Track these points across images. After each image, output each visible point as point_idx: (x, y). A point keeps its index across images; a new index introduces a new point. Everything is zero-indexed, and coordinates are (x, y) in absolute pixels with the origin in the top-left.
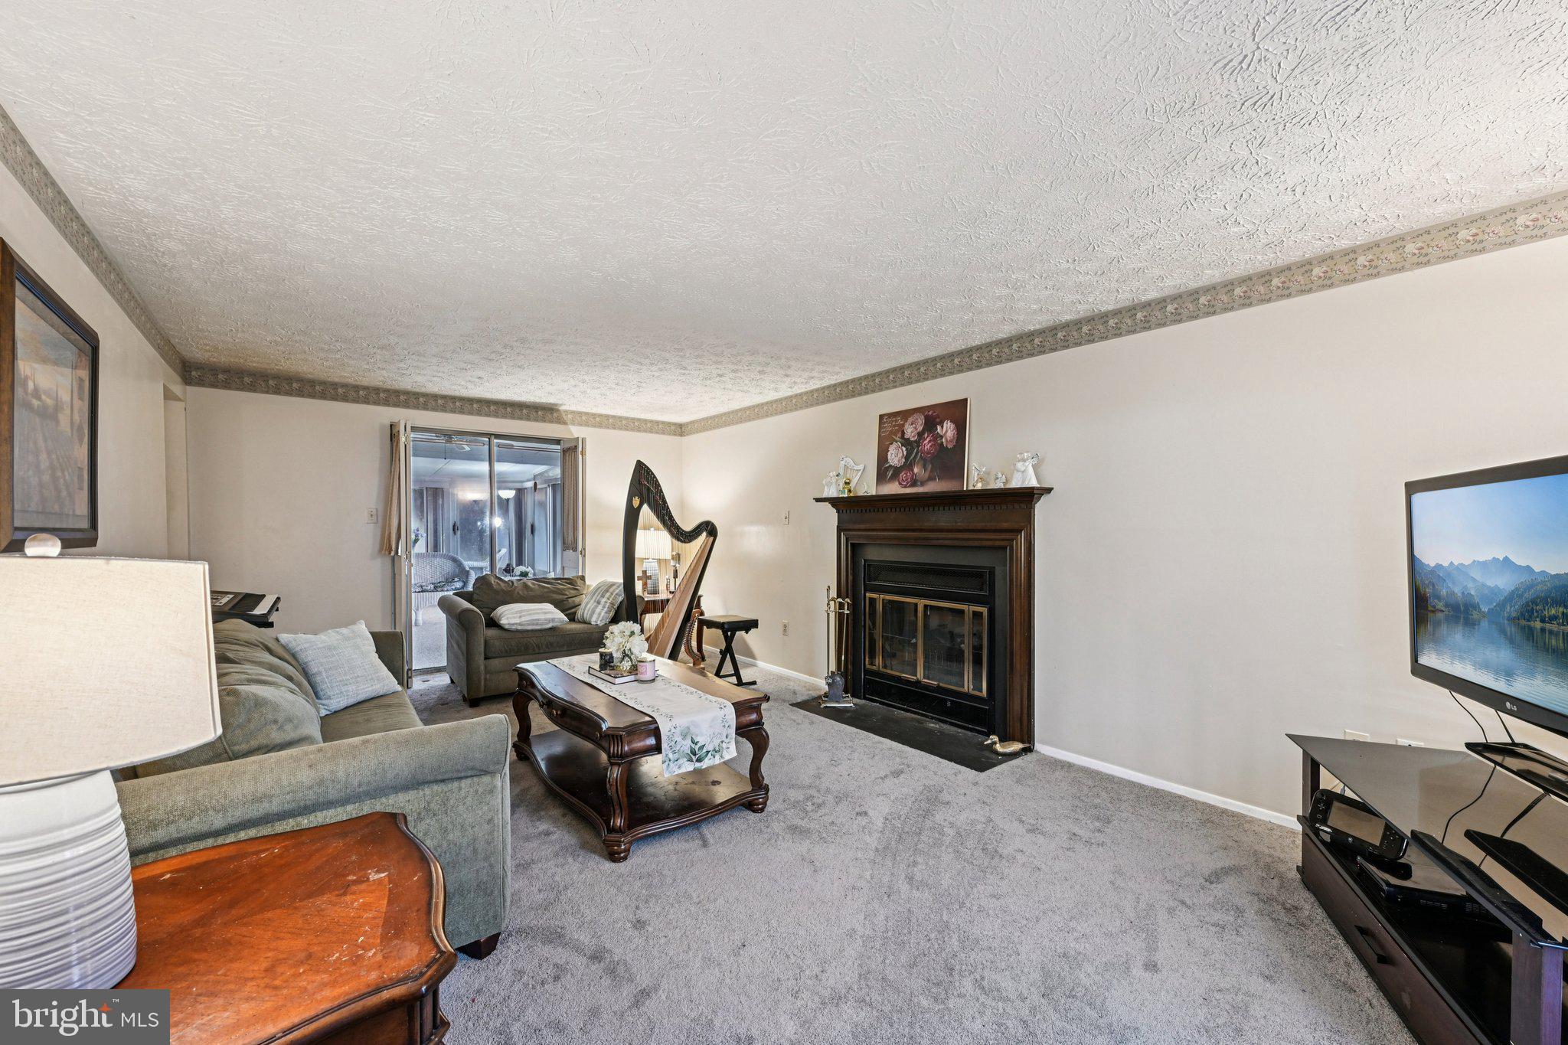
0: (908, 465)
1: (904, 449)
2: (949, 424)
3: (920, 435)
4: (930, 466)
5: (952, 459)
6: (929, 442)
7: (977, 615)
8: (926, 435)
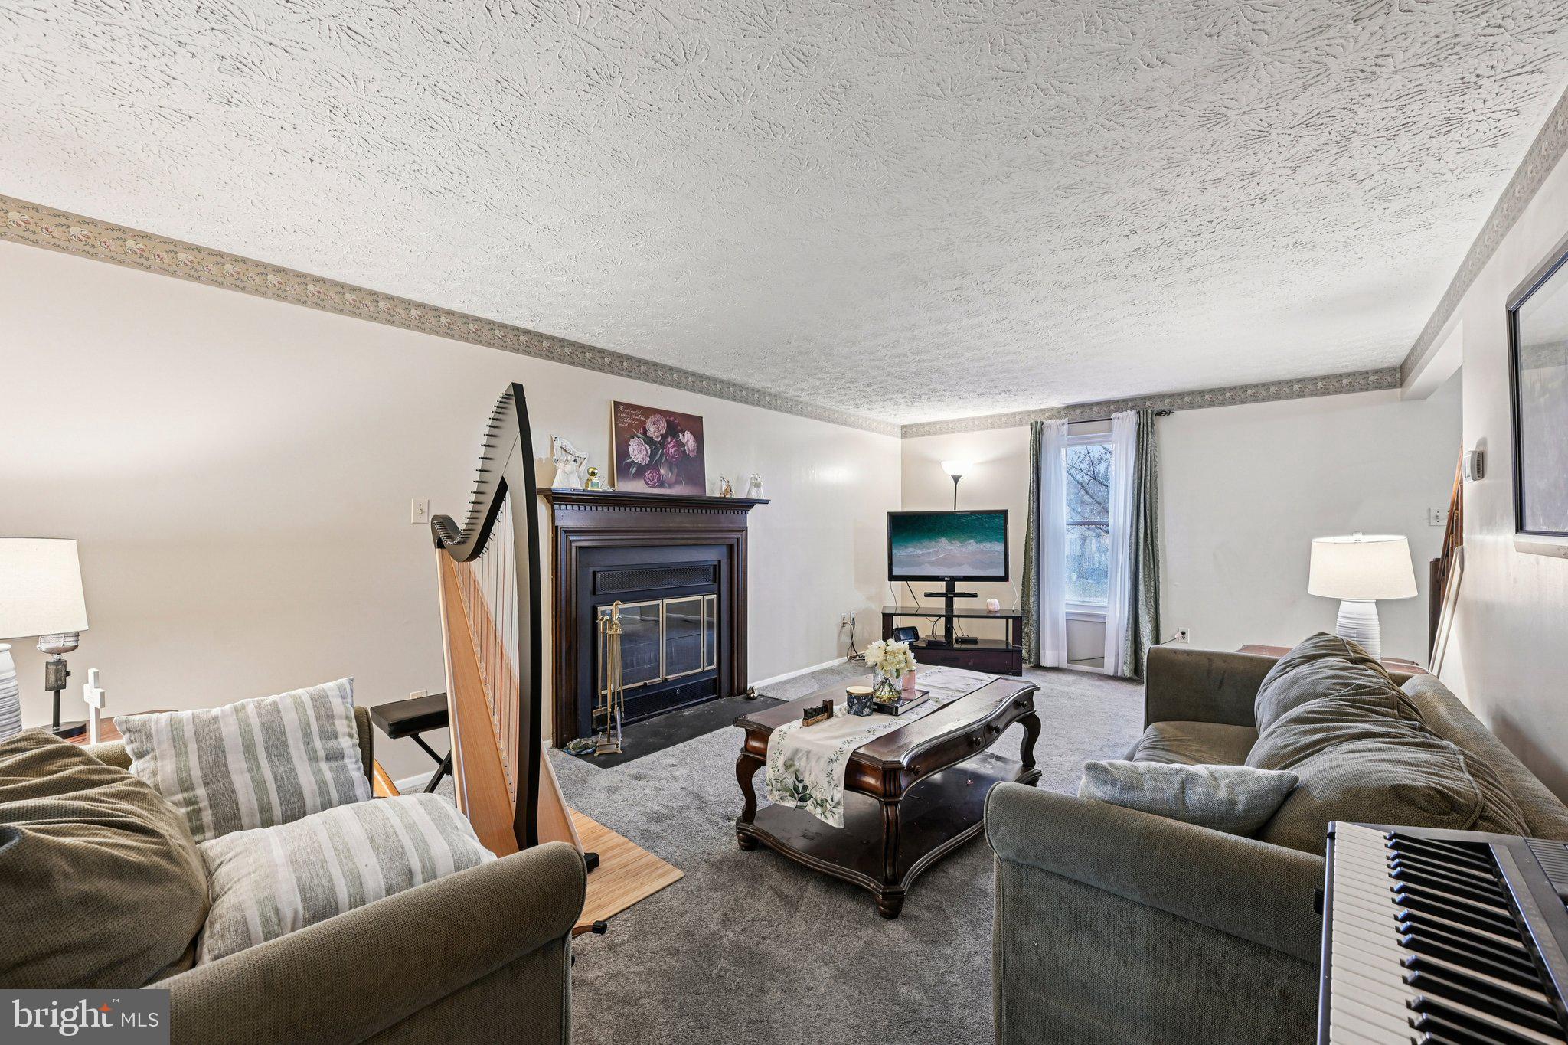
0: (653, 465)
1: (648, 447)
2: (689, 435)
3: (664, 437)
4: (676, 470)
5: (693, 466)
6: (673, 446)
7: (710, 601)
8: (669, 440)
